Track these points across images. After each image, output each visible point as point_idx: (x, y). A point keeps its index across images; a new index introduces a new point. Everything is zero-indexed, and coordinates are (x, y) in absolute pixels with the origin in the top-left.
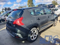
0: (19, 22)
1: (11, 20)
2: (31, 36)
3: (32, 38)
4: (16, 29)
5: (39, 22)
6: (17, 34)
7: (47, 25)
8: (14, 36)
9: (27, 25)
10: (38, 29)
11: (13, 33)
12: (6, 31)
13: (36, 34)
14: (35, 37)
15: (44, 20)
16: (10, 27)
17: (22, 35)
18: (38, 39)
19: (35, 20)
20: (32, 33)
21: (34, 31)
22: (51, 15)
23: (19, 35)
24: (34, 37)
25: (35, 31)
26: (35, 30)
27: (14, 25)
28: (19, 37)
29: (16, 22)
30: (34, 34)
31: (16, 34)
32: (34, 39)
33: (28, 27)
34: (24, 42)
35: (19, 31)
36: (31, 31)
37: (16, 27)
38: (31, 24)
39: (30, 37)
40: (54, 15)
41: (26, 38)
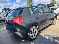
0: (18, 21)
1: (10, 19)
2: (31, 35)
3: (32, 36)
4: (16, 27)
5: (38, 21)
6: (17, 33)
7: (46, 23)
8: (14, 35)
10: (37, 27)
11: (13, 32)
12: (6, 31)
13: (35, 32)
14: (35, 35)
15: (43, 19)
16: (10, 26)
17: (22, 34)
18: (38, 37)
19: (35, 19)
20: (32, 32)
22: (50, 14)
23: (19, 34)
24: (33, 35)
27: (13, 24)
28: (19, 36)
29: (15, 21)
30: (34, 33)
32: (34, 37)
33: (27, 25)
34: (24, 41)
35: (18, 30)
36: (31, 29)
37: (15, 26)
40: (53, 14)
41: (26, 37)
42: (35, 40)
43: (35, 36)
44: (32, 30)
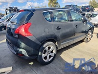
0: (23, 30)
2: (43, 55)
4: (19, 41)
6: (20, 50)
7: (73, 39)
8: (15, 53)
9: (37, 37)
13: (52, 52)
14: (50, 56)
15: (68, 30)
17: (28, 52)
19: (53, 29)
20: (45, 51)
21: (49, 48)
22: (80, 24)
23: (24, 52)
25: (51, 48)
26: (51, 46)
27: (15, 35)
28: (23, 55)
29: (19, 30)
30: (50, 52)
31: (18, 49)
33: (38, 39)
34: (32, 63)
35: (23, 45)
36: (44, 46)
38: (43, 34)
39: (41, 56)
41: (34, 57)
42: (51, 64)
43: (52, 58)
44: (47, 48)
